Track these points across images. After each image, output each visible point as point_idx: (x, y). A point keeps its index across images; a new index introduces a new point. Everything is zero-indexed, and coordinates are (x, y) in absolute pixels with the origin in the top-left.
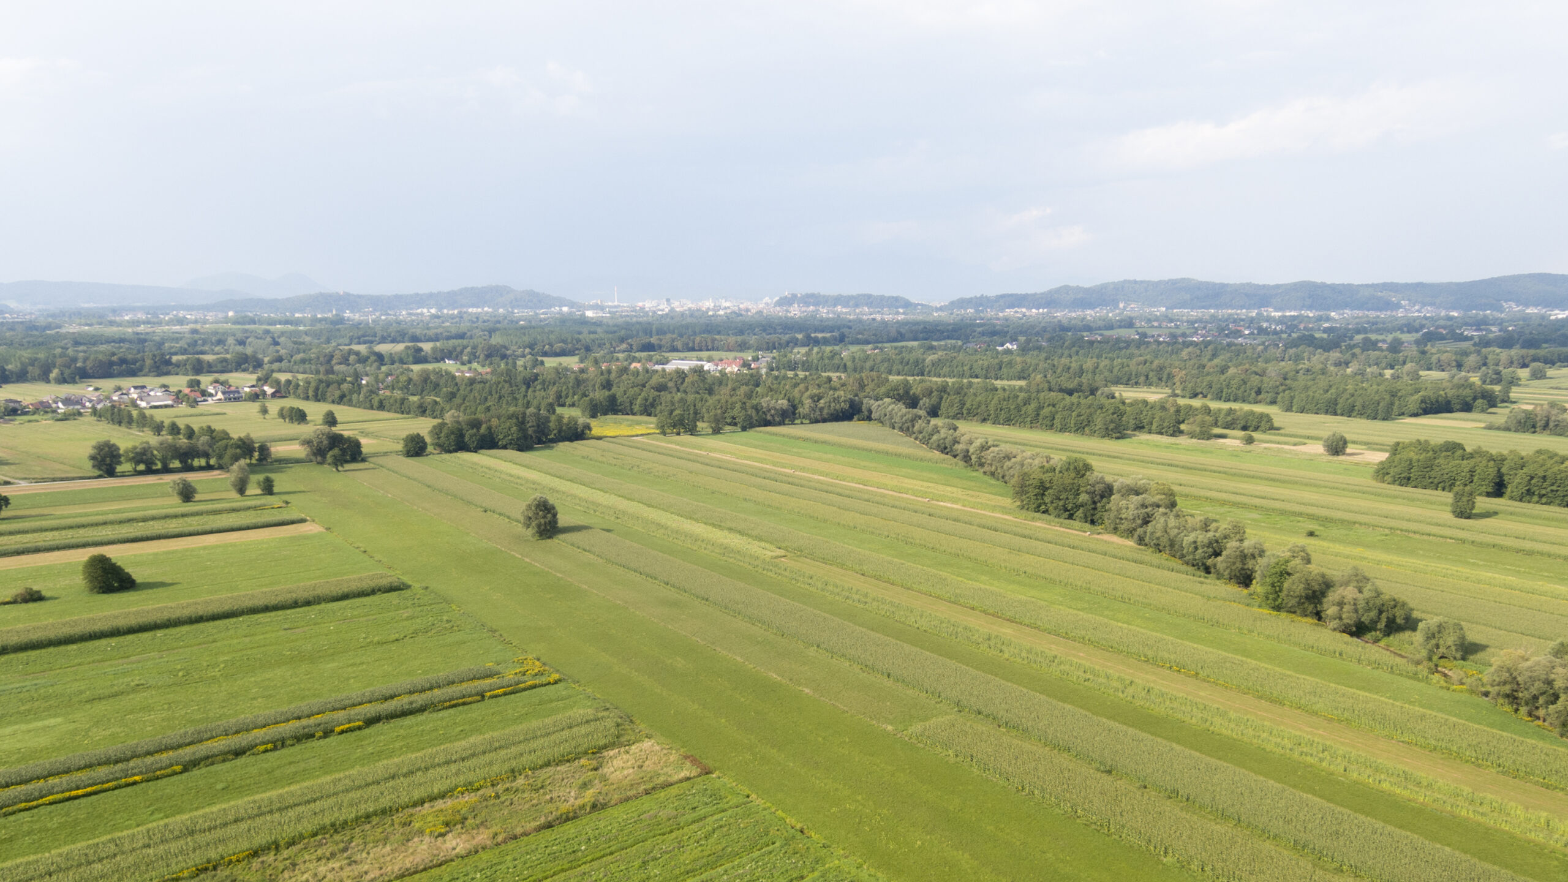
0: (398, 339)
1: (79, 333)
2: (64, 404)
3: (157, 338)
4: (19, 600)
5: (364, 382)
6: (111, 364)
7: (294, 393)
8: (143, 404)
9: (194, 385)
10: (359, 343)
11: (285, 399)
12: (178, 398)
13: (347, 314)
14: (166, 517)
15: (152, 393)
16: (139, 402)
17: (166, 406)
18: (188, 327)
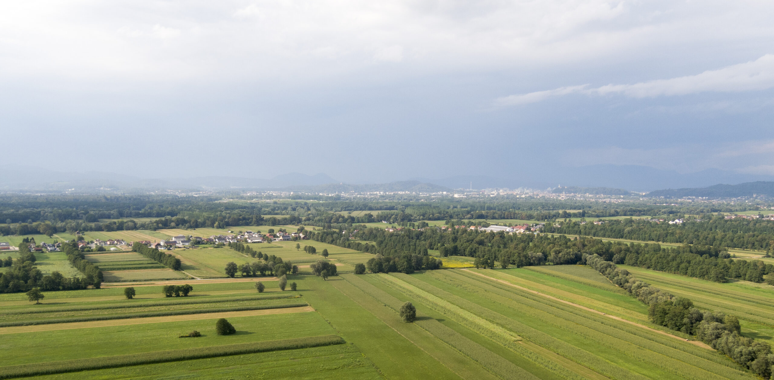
0: (363, 208)
1: (228, 203)
2: (218, 240)
3: (259, 206)
4: (191, 336)
5: (344, 233)
6: (239, 220)
7: (312, 238)
8: (249, 241)
9: (271, 231)
10: (345, 210)
11: (309, 240)
12: (264, 238)
13: (343, 194)
14: (252, 299)
15: (254, 235)
16: (248, 240)
17: (259, 242)
18: (273, 200)
